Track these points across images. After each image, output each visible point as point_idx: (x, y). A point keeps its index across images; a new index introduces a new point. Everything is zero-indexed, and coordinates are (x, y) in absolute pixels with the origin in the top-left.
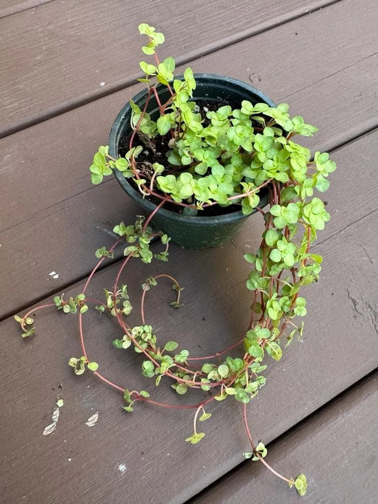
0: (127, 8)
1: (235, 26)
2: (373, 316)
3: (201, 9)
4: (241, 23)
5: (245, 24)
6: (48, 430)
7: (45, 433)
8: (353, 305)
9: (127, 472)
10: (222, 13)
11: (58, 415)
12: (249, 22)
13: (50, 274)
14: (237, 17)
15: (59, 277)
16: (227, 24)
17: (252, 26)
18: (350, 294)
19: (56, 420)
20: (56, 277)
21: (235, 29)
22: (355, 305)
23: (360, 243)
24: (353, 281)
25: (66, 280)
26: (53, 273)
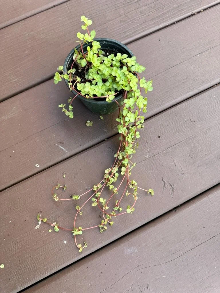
0: (72, 21)
1: (128, 34)
2: (172, 189)
3: (110, 22)
4: (131, 32)
5: (133, 33)
6: (37, 227)
7: (36, 228)
8: (164, 184)
9: (67, 243)
10: (121, 26)
11: (41, 222)
12: (135, 32)
13: (36, 165)
14: (129, 28)
15: (40, 166)
16: (124, 32)
17: (136, 35)
18: (163, 179)
19: (40, 224)
20: (38, 166)
21: (127, 36)
22: (165, 184)
23: (172, 156)
24: (166, 173)
25: (43, 168)
26: (37, 165)
